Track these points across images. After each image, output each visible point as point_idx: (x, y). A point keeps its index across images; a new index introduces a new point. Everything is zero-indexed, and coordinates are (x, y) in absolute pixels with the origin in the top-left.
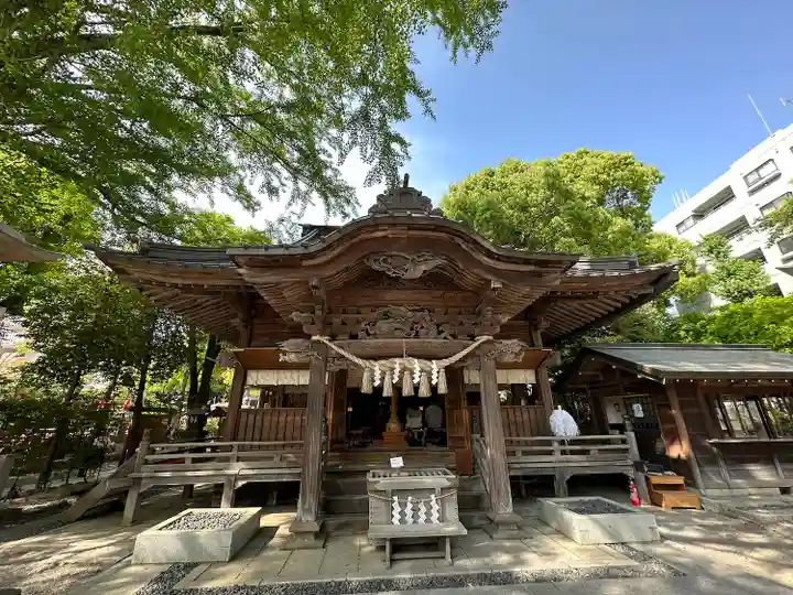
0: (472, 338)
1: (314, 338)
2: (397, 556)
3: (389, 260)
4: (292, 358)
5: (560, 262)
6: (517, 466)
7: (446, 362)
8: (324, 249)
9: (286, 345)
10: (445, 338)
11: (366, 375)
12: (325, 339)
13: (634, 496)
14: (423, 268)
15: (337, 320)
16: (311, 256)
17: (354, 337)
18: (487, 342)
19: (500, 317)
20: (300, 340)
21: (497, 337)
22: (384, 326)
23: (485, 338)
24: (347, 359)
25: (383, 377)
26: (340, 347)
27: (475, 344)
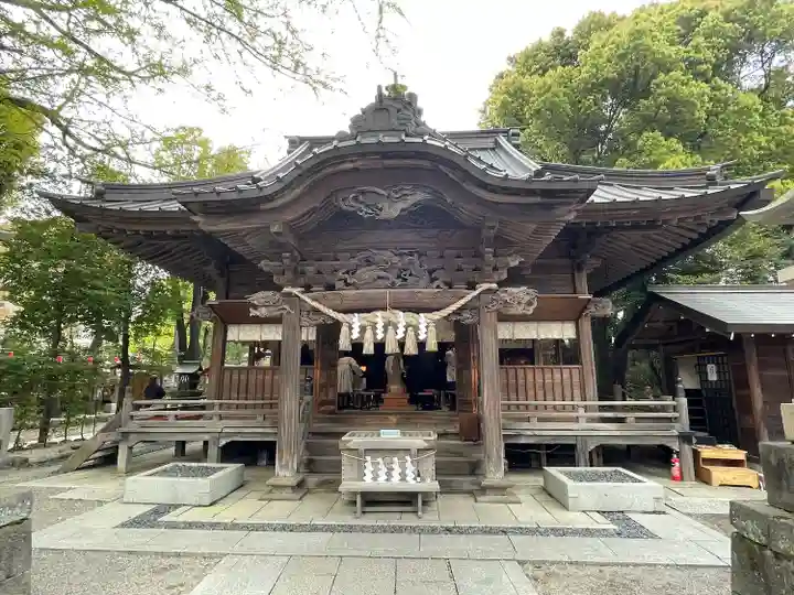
0: (472, 287)
1: (286, 290)
2: (368, 509)
3: (361, 198)
4: (263, 312)
5: (576, 191)
6: (529, 433)
7: (437, 316)
8: (283, 190)
9: (257, 298)
10: (438, 287)
11: (344, 329)
12: (296, 291)
13: (675, 471)
14: (401, 205)
15: (310, 269)
16: (269, 198)
17: (331, 287)
18: (489, 291)
19: (509, 259)
20: (271, 293)
21: (501, 284)
22: (366, 273)
23: (485, 286)
24: (323, 313)
25: (363, 329)
26: (314, 299)
27: (475, 293)
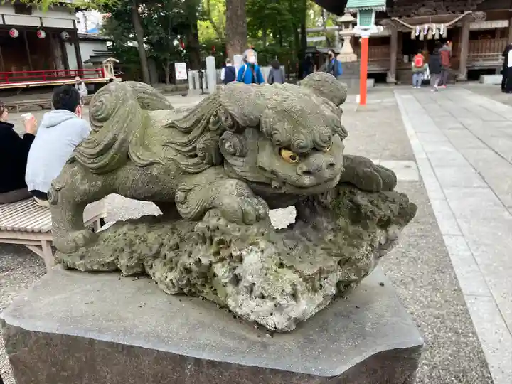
0: (462, 12)
1: (393, 18)
7: (448, 24)
10: (449, 13)
11: (413, 32)
12: (397, 19)
17: (409, 16)
18: (469, 14)
21: (473, 11)
22: (422, 10)
23: (468, 12)
24: (406, 26)
25: (420, 32)
26: (403, 21)
27: (463, 15)
